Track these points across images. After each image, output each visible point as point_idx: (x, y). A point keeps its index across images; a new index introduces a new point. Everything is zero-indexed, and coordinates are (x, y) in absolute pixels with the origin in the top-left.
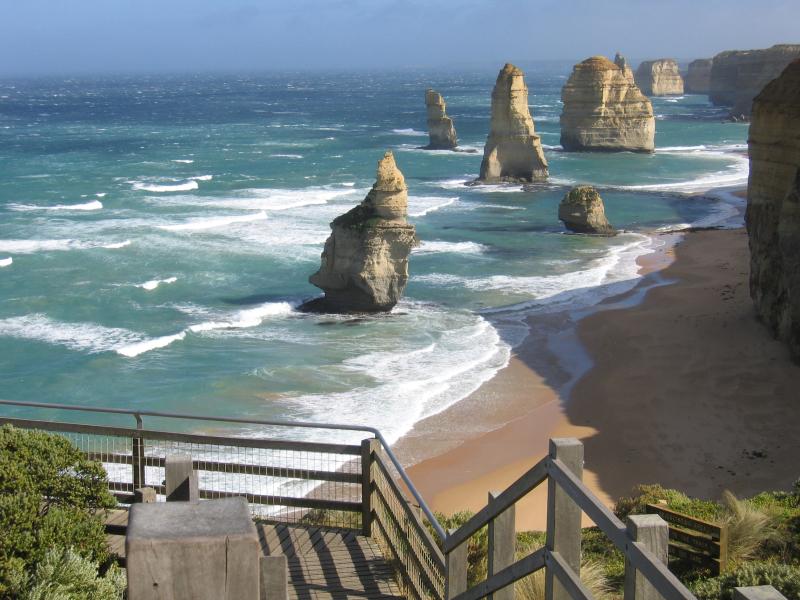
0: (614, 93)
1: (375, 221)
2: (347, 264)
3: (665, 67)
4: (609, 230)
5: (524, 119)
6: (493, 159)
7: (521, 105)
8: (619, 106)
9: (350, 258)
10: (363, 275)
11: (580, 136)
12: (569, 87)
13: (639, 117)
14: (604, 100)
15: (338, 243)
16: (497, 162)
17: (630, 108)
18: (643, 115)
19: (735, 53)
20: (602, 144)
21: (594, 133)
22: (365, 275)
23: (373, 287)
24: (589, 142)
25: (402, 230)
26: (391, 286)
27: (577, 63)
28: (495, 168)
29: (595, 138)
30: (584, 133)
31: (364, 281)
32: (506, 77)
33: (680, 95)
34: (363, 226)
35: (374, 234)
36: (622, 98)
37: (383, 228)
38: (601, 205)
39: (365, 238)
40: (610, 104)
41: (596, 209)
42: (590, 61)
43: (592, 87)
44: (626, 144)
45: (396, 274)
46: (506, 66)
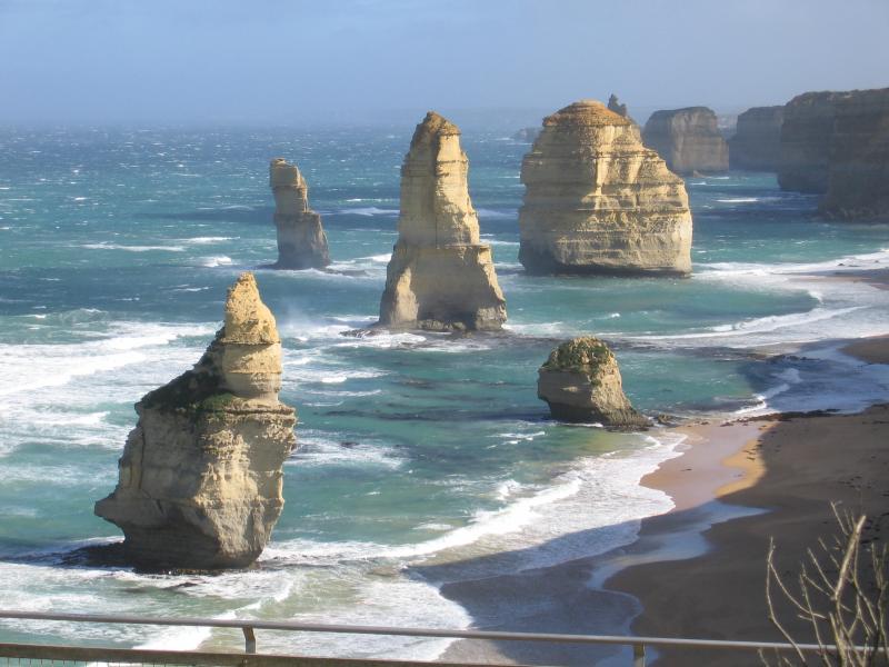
0: (617, 167)
1: (223, 398)
2: (169, 478)
3: (694, 121)
4: (631, 418)
5: (461, 215)
6: (404, 287)
7: (455, 189)
8: (627, 191)
9: (175, 469)
10: (199, 500)
11: (555, 246)
12: (534, 157)
13: (662, 212)
14: (600, 181)
15: (151, 441)
16: (412, 294)
17: (646, 194)
18: (671, 207)
19: (825, 95)
20: (597, 261)
21: (581, 241)
22: (202, 500)
23: (218, 522)
24: (573, 256)
25: (273, 416)
26: (252, 521)
27: (550, 114)
28: (407, 305)
29: (583, 250)
30: (564, 241)
31: (201, 512)
32: (427, 139)
33: (723, 172)
34: (200, 409)
35: (221, 425)
36: (632, 177)
37: (237, 413)
38: (617, 371)
39: (204, 431)
40: (610, 188)
41: (607, 379)
42: (573, 109)
43: (579, 156)
44: (641, 261)
45: (259, 498)
46: (429, 117)
